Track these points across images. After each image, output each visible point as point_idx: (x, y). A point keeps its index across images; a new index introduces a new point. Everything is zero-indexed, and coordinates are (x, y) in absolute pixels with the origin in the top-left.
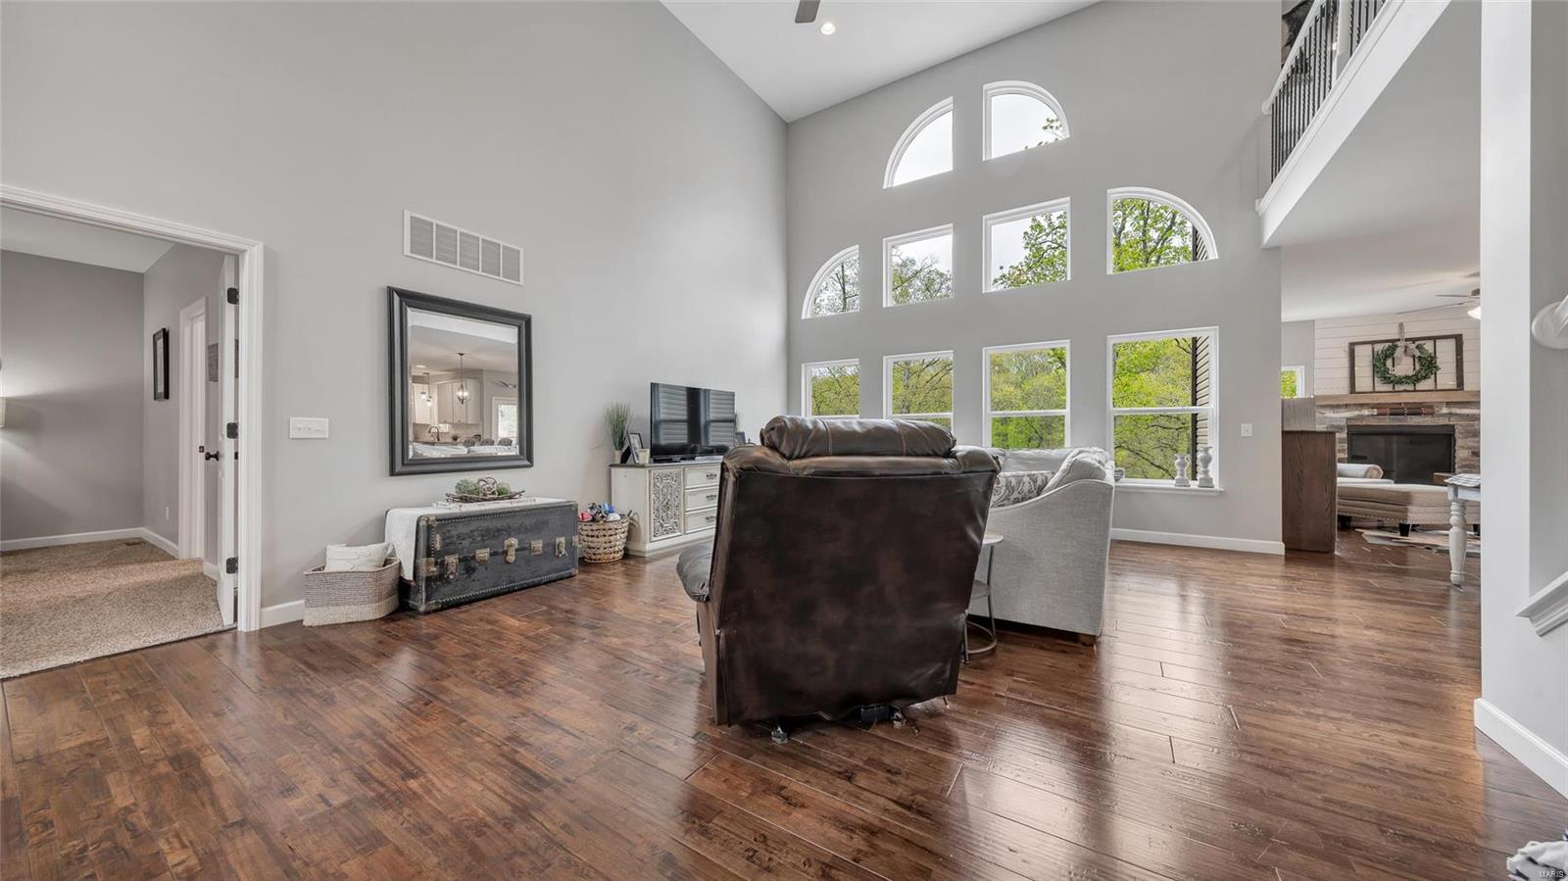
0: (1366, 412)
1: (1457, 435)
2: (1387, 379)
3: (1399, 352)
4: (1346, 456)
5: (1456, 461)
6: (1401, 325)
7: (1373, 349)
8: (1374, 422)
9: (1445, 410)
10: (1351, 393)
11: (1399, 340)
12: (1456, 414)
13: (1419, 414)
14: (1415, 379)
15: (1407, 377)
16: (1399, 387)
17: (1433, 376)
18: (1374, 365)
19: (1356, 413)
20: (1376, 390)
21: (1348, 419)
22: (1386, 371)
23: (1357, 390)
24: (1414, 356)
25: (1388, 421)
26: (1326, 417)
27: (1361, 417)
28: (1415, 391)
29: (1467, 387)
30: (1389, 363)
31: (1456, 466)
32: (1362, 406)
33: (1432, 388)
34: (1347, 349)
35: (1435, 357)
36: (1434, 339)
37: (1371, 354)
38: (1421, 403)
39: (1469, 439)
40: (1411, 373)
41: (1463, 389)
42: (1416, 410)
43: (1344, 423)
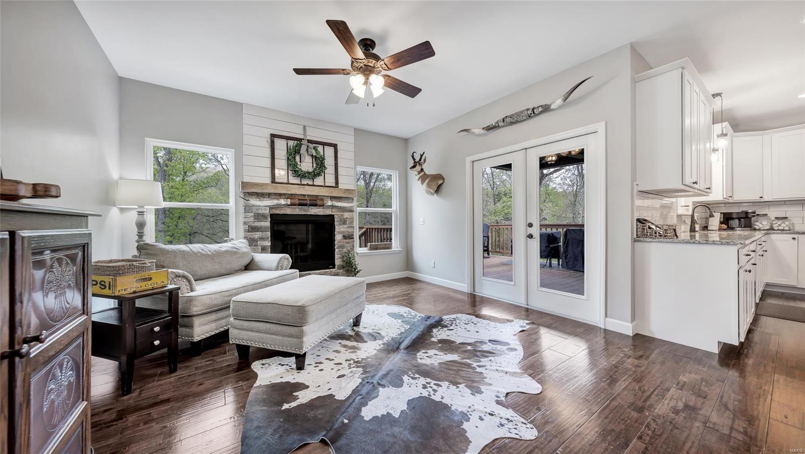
0: (282, 202)
1: (336, 223)
2: (298, 173)
3: (303, 149)
4: (269, 244)
5: (336, 242)
6: (305, 127)
7: (287, 144)
8: (289, 211)
9: (330, 203)
10: (272, 182)
11: (304, 139)
12: (335, 206)
13: (316, 205)
14: (314, 175)
15: (309, 173)
16: (305, 182)
17: (323, 174)
18: (288, 158)
19: (275, 202)
20: (290, 182)
21: (271, 208)
22: (295, 165)
23: (277, 180)
24: (312, 155)
25: (297, 211)
26: (253, 206)
27: (279, 206)
28: (313, 185)
29: (341, 186)
30: (298, 158)
31: (336, 247)
32: (280, 195)
33: (323, 184)
34: (269, 141)
35: (324, 159)
36: (324, 144)
37: (286, 149)
38: (317, 196)
39: (341, 226)
40: (311, 170)
41: (338, 187)
42: (315, 201)
43: (267, 211)
